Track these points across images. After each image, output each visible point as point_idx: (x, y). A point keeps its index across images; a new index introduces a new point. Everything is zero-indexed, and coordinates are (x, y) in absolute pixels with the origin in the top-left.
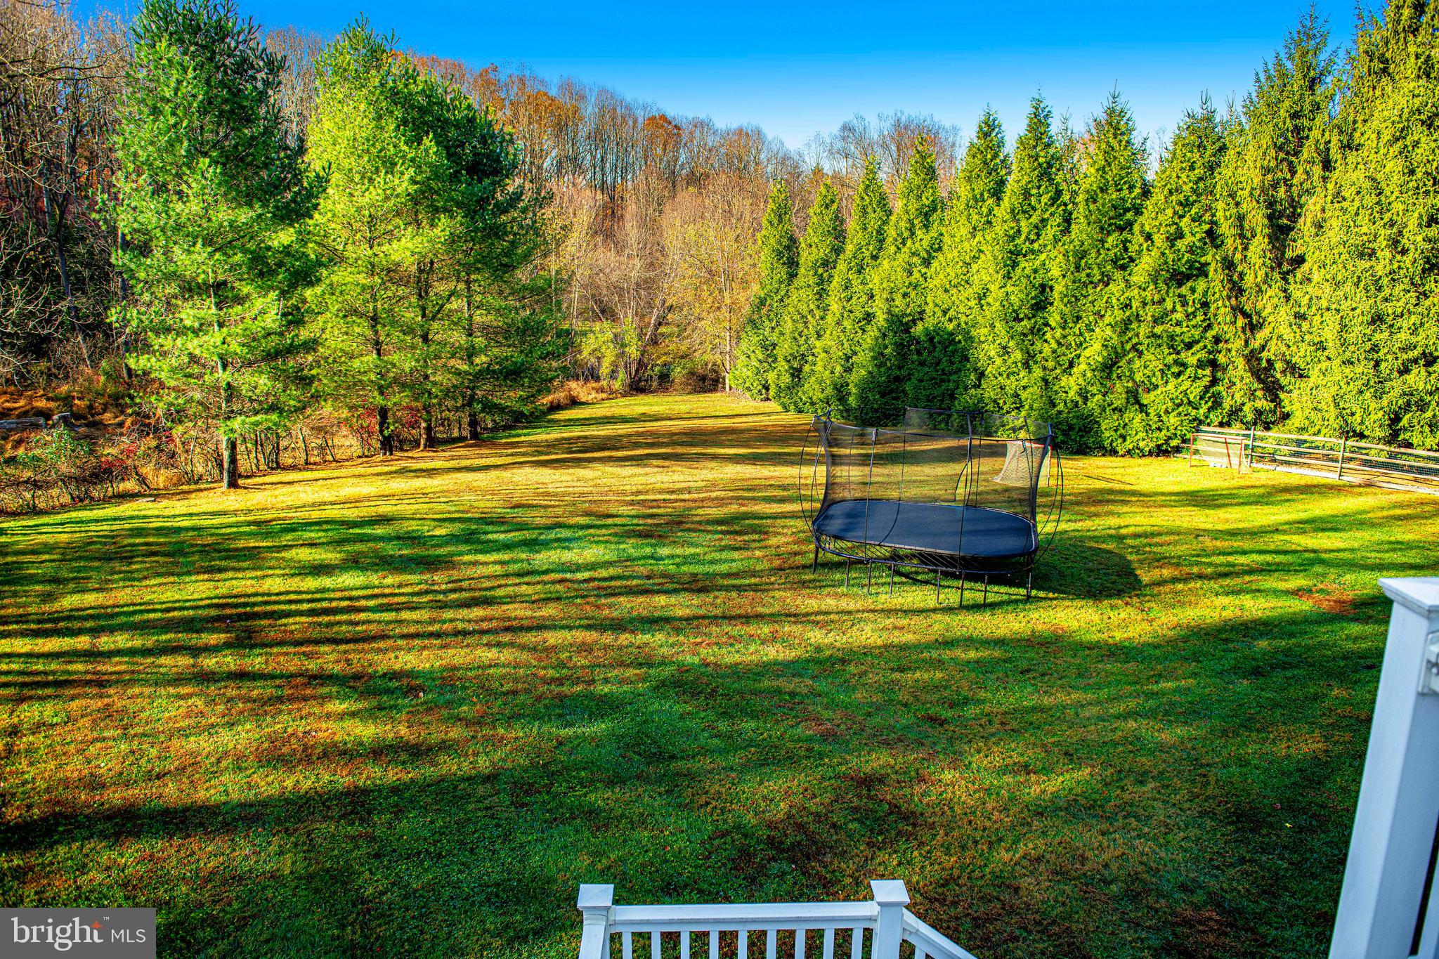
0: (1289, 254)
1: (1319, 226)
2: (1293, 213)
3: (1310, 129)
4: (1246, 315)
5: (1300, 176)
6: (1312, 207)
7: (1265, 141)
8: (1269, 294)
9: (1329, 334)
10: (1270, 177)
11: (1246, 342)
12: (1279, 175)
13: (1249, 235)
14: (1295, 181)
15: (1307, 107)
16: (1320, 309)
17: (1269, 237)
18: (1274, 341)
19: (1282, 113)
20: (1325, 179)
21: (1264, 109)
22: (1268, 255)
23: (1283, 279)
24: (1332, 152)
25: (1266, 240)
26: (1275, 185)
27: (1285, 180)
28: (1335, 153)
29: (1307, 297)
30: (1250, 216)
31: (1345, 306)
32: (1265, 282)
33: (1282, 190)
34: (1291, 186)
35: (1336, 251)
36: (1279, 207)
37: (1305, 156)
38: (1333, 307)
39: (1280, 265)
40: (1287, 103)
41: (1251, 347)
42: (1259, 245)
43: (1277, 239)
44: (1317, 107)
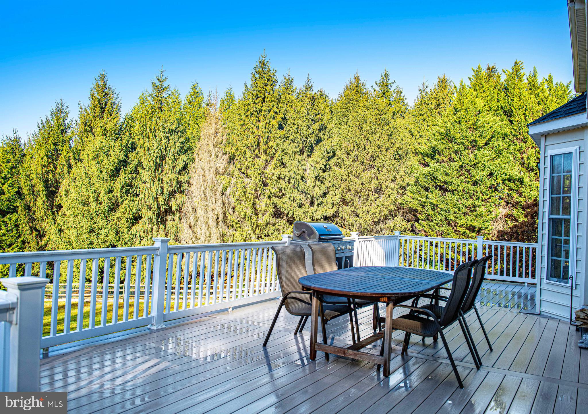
0: (56, 203)
1: (67, 191)
2: (57, 186)
3: (62, 151)
4: (36, 230)
5: (58, 170)
6: (65, 183)
7: (42, 153)
8: (47, 221)
9: (73, 238)
10: (45, 169)
11: (38, 243)
12: (50, 169)
13: (36, 194)
14: (56, 172)
15: (60, 142)
16: (68, 227)
17: (46, 196)
18: (51, 242)
19: (50, 142)
20: (69, 173)
21: (41, 139)
22: (46, 203)
23: (53, 214)
24: (71, 161)
25: (45, 197)
26: (48, 173)
27: (52, 171)
28: (72, 162)
29: (63, 222)
30: (36, 186)
31: (79, 226)
32: (45, 215)
33: (51, 175)
34: (55, 174)
35: (73, 202)
36: (50, 183)
37: (60, 161)
38: (74, 226)
39: (52, 208)
40: (51, 138)
41: (40, 245)
42: (41, 199)
43: (50, 197)
44: (64, 142)
